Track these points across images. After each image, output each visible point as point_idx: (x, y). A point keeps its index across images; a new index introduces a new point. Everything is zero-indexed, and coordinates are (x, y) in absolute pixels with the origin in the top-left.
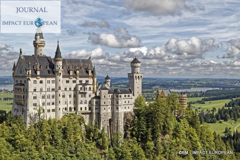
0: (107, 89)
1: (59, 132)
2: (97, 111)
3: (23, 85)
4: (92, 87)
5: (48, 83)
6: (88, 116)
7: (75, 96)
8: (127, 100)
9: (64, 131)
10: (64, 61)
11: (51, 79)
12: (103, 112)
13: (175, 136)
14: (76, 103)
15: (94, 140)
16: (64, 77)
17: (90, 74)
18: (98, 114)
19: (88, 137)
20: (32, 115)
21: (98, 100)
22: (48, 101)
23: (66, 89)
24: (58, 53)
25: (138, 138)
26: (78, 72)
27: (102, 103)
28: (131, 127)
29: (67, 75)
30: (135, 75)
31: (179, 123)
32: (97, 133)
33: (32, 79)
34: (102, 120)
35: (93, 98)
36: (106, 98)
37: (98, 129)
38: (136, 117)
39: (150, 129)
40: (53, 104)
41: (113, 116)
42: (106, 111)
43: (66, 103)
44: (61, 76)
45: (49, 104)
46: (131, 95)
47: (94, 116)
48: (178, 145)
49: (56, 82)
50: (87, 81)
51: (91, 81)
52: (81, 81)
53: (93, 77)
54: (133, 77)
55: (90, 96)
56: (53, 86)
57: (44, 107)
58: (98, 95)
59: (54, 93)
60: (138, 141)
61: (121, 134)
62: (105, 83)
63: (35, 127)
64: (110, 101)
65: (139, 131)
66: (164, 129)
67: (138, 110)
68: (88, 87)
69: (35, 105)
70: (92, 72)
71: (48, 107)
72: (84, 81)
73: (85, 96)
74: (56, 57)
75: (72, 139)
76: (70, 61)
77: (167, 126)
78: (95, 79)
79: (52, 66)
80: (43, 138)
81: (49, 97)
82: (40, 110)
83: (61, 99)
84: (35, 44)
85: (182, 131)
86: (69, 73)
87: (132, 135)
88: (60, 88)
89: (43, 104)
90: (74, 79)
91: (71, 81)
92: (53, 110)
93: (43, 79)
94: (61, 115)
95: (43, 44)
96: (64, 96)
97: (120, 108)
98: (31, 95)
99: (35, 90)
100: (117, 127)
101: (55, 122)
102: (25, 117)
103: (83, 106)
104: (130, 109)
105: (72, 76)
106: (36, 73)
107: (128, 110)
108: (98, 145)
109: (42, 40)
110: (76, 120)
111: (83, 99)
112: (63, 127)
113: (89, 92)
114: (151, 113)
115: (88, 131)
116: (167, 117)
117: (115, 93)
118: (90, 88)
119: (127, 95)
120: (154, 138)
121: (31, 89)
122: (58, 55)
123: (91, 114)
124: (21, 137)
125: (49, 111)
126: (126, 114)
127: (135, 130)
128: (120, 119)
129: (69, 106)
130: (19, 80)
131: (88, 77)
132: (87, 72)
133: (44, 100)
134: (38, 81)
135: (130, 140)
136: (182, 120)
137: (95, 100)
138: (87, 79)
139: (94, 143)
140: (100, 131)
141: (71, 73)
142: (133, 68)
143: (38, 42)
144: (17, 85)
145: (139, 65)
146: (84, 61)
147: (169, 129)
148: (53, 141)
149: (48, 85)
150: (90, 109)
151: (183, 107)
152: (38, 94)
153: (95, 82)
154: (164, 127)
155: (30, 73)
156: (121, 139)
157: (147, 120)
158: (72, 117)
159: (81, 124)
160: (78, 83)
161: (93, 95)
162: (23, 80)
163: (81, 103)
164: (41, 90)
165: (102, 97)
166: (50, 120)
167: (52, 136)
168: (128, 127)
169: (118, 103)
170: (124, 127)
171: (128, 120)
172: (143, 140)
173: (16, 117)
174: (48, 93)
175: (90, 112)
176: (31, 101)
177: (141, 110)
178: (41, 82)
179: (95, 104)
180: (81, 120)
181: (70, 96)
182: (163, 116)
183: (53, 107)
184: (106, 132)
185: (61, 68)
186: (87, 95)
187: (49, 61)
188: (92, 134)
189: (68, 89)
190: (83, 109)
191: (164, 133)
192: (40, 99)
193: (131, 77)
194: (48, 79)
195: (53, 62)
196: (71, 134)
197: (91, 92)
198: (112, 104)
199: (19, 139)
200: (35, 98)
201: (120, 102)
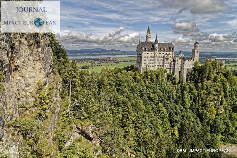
0: (179, 57)
1: (154, 76)
2: (174, 67)
3: (140, 55)
4: (172, 56)
5: (151, 54)
6: (169, 69)
7: (163, 60)
8: (189, 63)
9: (157, 76)
10: (159, 44)
11: (152, 52)
12: (176, 68)
13: (214, 81)
14: (163, 63)
15: (171, 80)
16: (158, 51)
17: (171, 50)
18: (174, 69)
19: (168, 79)
20: (144, 68)
21: (174, 62)
22: (151, 62)
23: (159, 57)
24: (156, 40)
25: (193, 81)
26: (165, 49)
27: (176, 64)
28: (190, 75)
29: (160, 50)
30: (195, 50)
31: (217, 75)
32: (173, 77)
33: (144, 52)
34: (175, 71)
35: (172, 61)
36: (178, 61)
37: (173, 76)
38: (193, 71)
39: (200, 77)
40: (153, 63)
41: (181, 70)
42: (178, 68)
43: (159, 63)
44: (157, 51)
45: (151, 63)
46: (192, 60)
47: (172, 69)
48: (215, 86)
49: (154, 54)
50: (170, 53)
51: (171, 53)
52: (166, 53)
53: (173, 51)
54: (194, 51)
55: (170, 60)
56: (153, 55)
57: (149, 65)
58: (175, 60)
59: (153, 58)
60: (193, 83)
61: (184, 79)
62: (179, 54)
63: (144, 73)
64: (180, 63)
65: (194, 78)
66: (208, 78)
67: (195, 67)
68: (170, 56)
69: (145, 63)
70: (172, 49)
71: (151, 65)
72: (168, 53)
73: (168, 60)
74: (155, 42)
75: (160, 79)
76: (162, 44)
77: (210, 76)
78: (174, 52)
79: (153, 46)
80: (147, 78)
81: (151, 60)
82: (147, 66)
83: (156, 61)
84: (147, 37)
85: (218, 79)
86: (161, 49)
87: (190, 80)
88: (156, 56)
89: (149, 63)
90: (163, 52)
91: (162, 53)
92: (153, 66)
93: (149, 52)
94: (156, 69)
95: (150, 36)
96: (158, 60)
97: (185, 66)
98: (143, 59)
99: (145, 57)
100: (183, 75)
101: (153, 71)
102: (141, 68)
103: (167, 65)
104: (191, 67)
105: (162, 51)
106: (146, 49)
107: (189, 68)
108: (172, 83)
109: (150, 34)
110: (163, 71)
111: (167, 62)
112: (157, 73)
113: (170, 58)
114: (202, 70)
115: (169, 76)
116: (211, 72)
117: (183, 59)
118: (171, 57)
119: (189, 60)
120: (202, 82)
121: (143, 57)
122: (156, 41)
123: (170, 68)
124: (138, 77)
125: (151, 66)
126: (188, 70)
127: (192, 78)
128: (184, 72)
129: (160, 64)
130: (139, 52)
131: (170, 51)
132: (170, 49)
133: (149, 61)
134: (147, 53)
135: (189, 82)
136: (219, 74)
137: (173, 62)
138: (170, 52)
139: (171, 82)
140: (174, 77)
141: (162, 49)
142: (195, 46)
143: (148, 35)
144: (138, 55)
145: (199, 45)
146: (169, 44)
147: (211, 78)
148: (152, 80)
149: (151, 55)
150: (170, 66)
151: (222, 67)
152: (146, 59)
153: (174, 53)
154: (208, 76)
155: (143, 50)
156: (185, 81)
157: (199, 73)
158: (161, 69)
159: (165, 73)
160: (165, 54)
161: (172, 60)
162: (140, 53)
163: (166, 63)
164: (148, 57)
165: (176, 61)
166: (151, 70)
167: (152, 77)
168: (188, 75)
169: (184, 64)
170: (187, 76)
171: (189, 72)
172: (196, 82)
173: (137, 68)
174: (151, 58)
175: (170, 67)
176: (143, 62)
177: (196, 68)
178: (148, 53)
179: (172, 64)
180: (165, 71)
181: (161, 60)
182: (208, 71)
183: (153, 65)
184: (177, 77)
185: (157, 47)
186: (169, 60)
187: (152, 44)
188: (170, 78)
189: (160, 57)
190: (167, 66)
191: (208, 80)
192: (147, 61)
193: (193, 51)
194: (151, 52)
195: (154, 44)
196: (160, 77)
197: (171, 58)
198: (181, 64)
199: (137, 77)
200: (145, 60)
201: (185, 64)
